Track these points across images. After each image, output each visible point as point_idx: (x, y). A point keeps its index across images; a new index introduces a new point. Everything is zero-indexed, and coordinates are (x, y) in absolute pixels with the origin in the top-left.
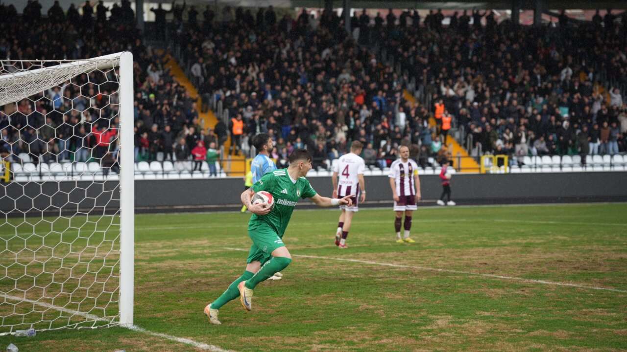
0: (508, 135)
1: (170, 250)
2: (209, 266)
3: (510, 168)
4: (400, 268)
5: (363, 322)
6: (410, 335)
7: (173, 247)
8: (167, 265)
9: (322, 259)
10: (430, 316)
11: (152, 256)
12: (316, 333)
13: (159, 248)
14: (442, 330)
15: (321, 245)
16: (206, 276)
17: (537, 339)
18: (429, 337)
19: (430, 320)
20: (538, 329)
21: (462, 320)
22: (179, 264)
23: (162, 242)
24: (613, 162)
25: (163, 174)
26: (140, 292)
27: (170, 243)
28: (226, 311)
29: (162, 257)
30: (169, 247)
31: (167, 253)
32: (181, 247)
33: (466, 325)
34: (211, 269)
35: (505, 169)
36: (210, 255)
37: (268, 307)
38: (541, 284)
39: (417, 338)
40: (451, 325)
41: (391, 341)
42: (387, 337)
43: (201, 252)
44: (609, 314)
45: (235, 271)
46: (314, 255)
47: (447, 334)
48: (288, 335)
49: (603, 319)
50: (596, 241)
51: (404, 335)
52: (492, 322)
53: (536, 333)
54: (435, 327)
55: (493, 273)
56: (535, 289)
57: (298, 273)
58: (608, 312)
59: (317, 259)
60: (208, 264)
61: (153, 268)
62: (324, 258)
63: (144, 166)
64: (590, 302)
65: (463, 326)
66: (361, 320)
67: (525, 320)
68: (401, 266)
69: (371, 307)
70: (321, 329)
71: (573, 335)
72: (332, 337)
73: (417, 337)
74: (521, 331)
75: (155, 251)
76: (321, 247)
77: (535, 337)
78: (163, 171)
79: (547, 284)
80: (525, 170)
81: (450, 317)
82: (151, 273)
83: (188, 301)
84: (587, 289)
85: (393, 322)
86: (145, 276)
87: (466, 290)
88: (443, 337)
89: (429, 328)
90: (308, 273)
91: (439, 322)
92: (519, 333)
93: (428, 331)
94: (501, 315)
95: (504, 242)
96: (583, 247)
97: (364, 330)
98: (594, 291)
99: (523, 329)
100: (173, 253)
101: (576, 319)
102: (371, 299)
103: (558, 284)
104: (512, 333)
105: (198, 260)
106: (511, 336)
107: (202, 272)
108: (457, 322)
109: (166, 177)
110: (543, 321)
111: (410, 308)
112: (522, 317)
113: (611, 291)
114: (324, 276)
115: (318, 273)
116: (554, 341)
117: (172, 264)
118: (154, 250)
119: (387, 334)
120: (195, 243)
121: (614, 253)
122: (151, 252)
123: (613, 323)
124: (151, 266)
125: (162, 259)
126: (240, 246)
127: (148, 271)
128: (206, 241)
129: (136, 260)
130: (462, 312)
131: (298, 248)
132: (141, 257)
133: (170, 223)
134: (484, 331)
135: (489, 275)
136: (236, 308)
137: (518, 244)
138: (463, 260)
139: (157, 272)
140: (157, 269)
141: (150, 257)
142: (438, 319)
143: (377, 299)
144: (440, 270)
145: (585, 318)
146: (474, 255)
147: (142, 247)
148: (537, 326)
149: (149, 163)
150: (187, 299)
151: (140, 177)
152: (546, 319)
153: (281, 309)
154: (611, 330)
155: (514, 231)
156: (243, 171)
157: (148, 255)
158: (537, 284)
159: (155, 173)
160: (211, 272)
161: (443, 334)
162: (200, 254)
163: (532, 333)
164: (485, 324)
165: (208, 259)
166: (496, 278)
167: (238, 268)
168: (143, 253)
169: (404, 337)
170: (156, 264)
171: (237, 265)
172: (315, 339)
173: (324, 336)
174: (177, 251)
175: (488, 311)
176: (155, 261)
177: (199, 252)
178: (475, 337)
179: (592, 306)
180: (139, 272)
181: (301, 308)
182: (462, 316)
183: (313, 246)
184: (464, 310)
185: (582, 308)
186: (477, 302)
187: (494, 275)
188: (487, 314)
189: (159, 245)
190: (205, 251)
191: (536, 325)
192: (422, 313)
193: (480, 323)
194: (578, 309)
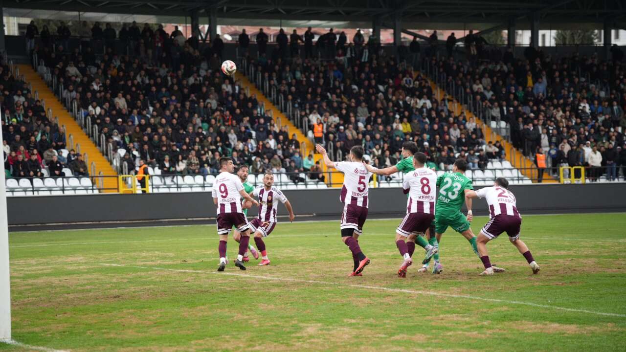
0: (377, 150)
1: (44, 267)
2: (86, 282)
3: (379, 183)
4: (273, 280)
5: (238, 331)
6: (281, 342)
7: (48, 264)
8: (42, 281)
9: (198, 273)
10: (301, 325)
11: (27, 273)
12: (193, 342)
13: (33, 266)
14: (311, 337)
15: (197, 260)
16: (83, 291)
17: (398, 343)
18: (300, 343)
19: (301, 328)
20: (398, 334)
21: (331, 327)
22: (55, 280)
23: (36, 259)
24: (474, 177)
25: (33, 191)
26: (17, 308)
27: (44, 260)
28: (104, 324)
29: (37, 274)
30: (44, 264)
31: (43, 270)
32: (55, 263)
33: (334, 332)
34: (88, 284)
35: (375, 184)
36: (86, 270)
37: (146, 319)
38: (404, 293)
39: (288, 345)
40: (320, 332)
41: (264, 348)
42: (260, 345)
43: (77, 268)
44: (463, 319)
45: (112, 286)
46: (189, 270)
47: (316, 340)
48: (165, 344)
49: (457, 324)
50: (457, 252)
51: (276, 342)
52: (358, 328)
53: (397, 337)
54: (305, 335)
55: (360, 284)
56: (398, 298)
57: (174, 287)
58: (462, 317)
59: (193, 273)
60: (84, 279)
61: (28, 285)
62: (200, 271)
63: (12, 183)
64: (447, 308)
65: (330, 333)
66: (236, 329)
67: (387, 326)
68: (275, 278)
69: (246, 317)
70: (196, 339)
71: (429, 339)
72: (208, 346)
73: (287, 343)
74: (384, 336)
75: (30, 268)
76: (196, 261)
77: (397, 341)
78: (33, 188)
79: (410, 293)
80: (393, 185)
81: (319, 325)
82: (26, 290)
83: (66, 315)
84: (445, 297)
85: (266, 331)
86: (20, 293)
87: (334, 299)
88: (312, 343)
89: (298, 335)
90: (185, 286)
91: (309, 330)
92: (381, 338)
93: (298, 338)
94: (366, 321)
95: (372, 254)
96: (444, 258)
97: (239, 339)
98: (451, 298)
99: (385, 334)
100: (48, 269)
101: (433, 324)
102: (245, 309)
103: (420, 292)
104: (375, 338)
105: (75, 276)
106: (374, 341)
107: (79, 288)
108: (326, 330)
109: (36, 194)
110: (404, 327)
111: (282, 318)
112: (385, 323)
113: (466, 298)
114: (200, 289)
115: (194, 287)
116: (412, 344)
117: (48, 280)
118: (28, 267)
119: (260, 342)
120: (70, 259)
121: (471, 263)
122: (25, 269)
123: (465, 327)
124: (25, 282)
125: (36, 276)
126: (117, 262)
127: (23, 288)
128: (81, 258)
129: (11, 278)
130: (331, 320)
131: (175, 263)
132: (15, 274)
133: (43, 241)
134: (350, 337)
135: (357, 285)
136: (114, 321)
137: (385, 256)
138: (334, 271)
139: (33, 289)
140: (32, 285)
141: (25, 274)
142: (307, 327)
143: (251, 310)
144: (311, 281)
145: (442, 323)
146: (344, 267)
147: (15, 265)
148: (399, 331)
149: (18, 180)
150: (65, 313)
151: (10, 194)
152: (407, 324)
153: (159, 321)
154: (464, 333)
155: (382, 244)
156: (116, 187)
157: (23, 272)
158: (401, 293)
159: (25, 190)
160: (88, 287)
161: (312, 340)
162: (76, 270)
163: (393, 337)
164: (351, 330)
165: (85, 275)
166: (363, 288)
167: (115, 283)
168: (17, 271)
169: (275, 344)
170: (30, 281)
171: (114, 280)
172: (191, 348)
173: (201, 345)
174: (51, 268)
175: (354, 319)
176: (29, 278)
177: (75, 268)
178: (342, 342)
179: (448, 312)
180: (14, 288)
181: (178, 320)
182: (331, 324)
183: (190, 261)
184: (332, 318)
185: (439, 314)
186: (345, 310)
187: (361, 286)
188: (353, 321)
189: (33, 262)
190: (81, 267)
191: (397, 330)
192: (293, 322)
193: (346, 329)
194: (436, 315)
